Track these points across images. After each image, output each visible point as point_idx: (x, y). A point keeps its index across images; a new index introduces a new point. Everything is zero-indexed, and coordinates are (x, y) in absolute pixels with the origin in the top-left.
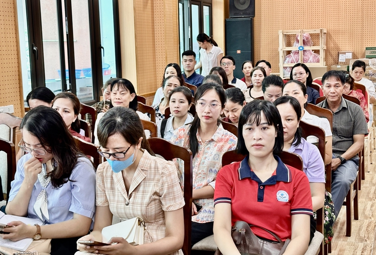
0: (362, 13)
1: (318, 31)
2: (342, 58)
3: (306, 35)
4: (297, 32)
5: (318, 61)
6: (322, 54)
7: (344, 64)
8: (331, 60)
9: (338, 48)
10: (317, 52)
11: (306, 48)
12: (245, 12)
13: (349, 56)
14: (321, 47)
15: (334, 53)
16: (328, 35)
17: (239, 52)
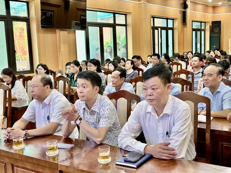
17: (214, 46)
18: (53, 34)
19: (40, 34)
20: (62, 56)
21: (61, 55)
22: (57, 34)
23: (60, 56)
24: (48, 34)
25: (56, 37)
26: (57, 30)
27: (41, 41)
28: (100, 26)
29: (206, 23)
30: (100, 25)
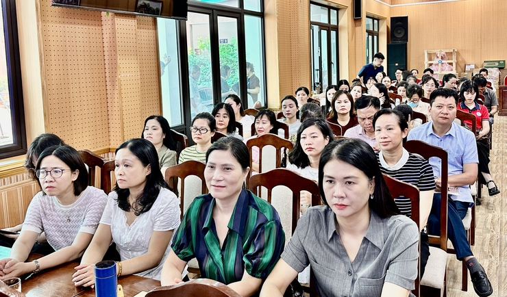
0: (481, 38)
1: (452, 51)
2: (468, 68)
3: (443, 53)
4: (437, 52)
5: (452, 70)
6: (454, 65)
7: (469, 72)
8: (460, 70)
9: (464, 61)
10: (451, 64)
11: (443, 62)
12: (401, 39)
13: (473, 66)
14: (454, 61)
15: (462, 65)
16: (458, 53)
17: (397, 64)
18: (91, 27)
19: (51, 25)
20: (120, 93)
21: (116, 92)
22: (104, 27)
23: (116, 96)
24: (77, 26)
25: (100, 36)
26: (104, 14)
27: (53, 48)
28: (210, 12)
29: (380, 21)
30: (212, 9)
